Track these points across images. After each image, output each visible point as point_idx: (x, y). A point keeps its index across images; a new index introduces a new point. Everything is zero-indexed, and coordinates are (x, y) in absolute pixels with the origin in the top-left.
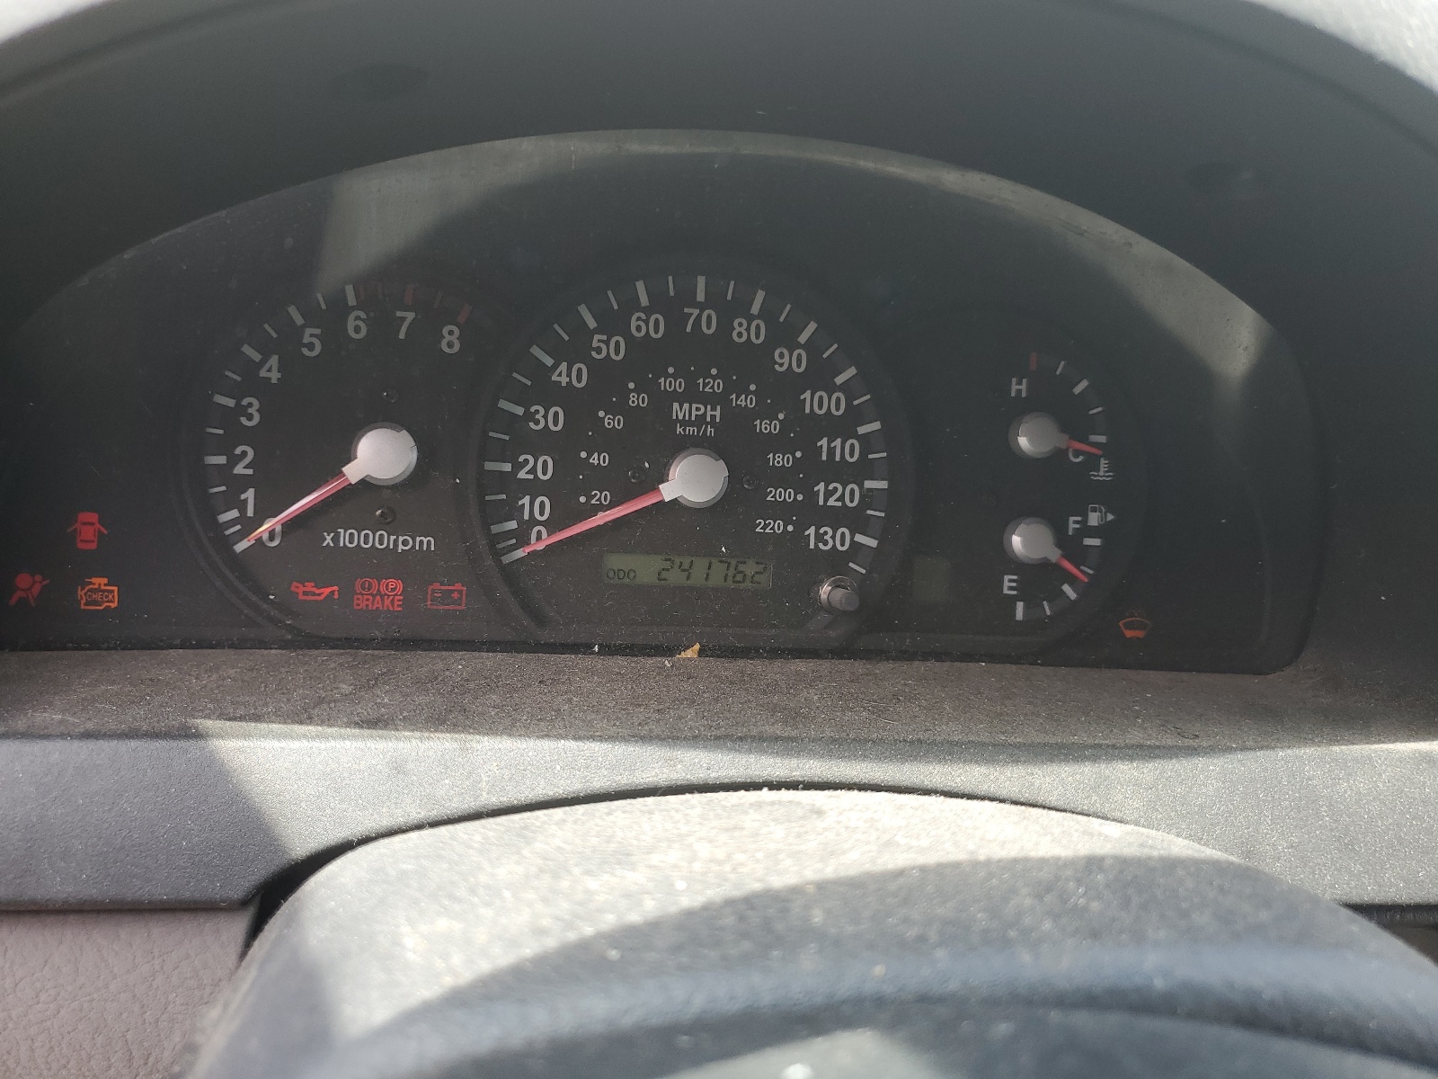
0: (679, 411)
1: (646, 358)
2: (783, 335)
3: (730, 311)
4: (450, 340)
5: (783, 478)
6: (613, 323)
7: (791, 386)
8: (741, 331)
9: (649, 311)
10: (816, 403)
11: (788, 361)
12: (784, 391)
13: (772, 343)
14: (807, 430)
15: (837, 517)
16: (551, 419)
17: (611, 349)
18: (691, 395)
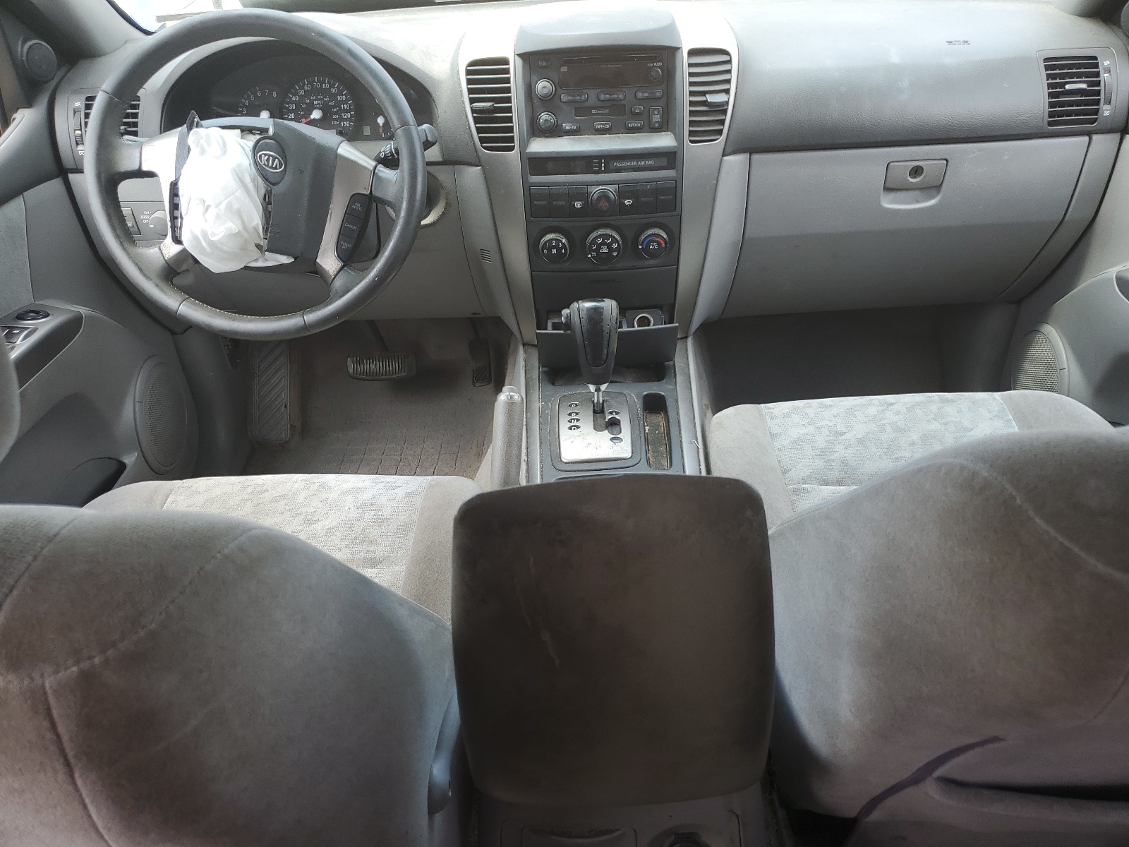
0: (315, 102)
1: (308, 93)
2: (332, 86)
3: (322, 83)
4: (274, 94)
5: (336, 113)
6: (301, 88)
7: (335, 95)
8: (324, 86)
9: (307, 85)
10: (340, 98)
11: (333, 91)
12: (333, 96)
13: (331, 87)
14: (338, 104)
15: (346, 120)
16: (292, 107)
17: (302, 92)
18: (317, 100)
